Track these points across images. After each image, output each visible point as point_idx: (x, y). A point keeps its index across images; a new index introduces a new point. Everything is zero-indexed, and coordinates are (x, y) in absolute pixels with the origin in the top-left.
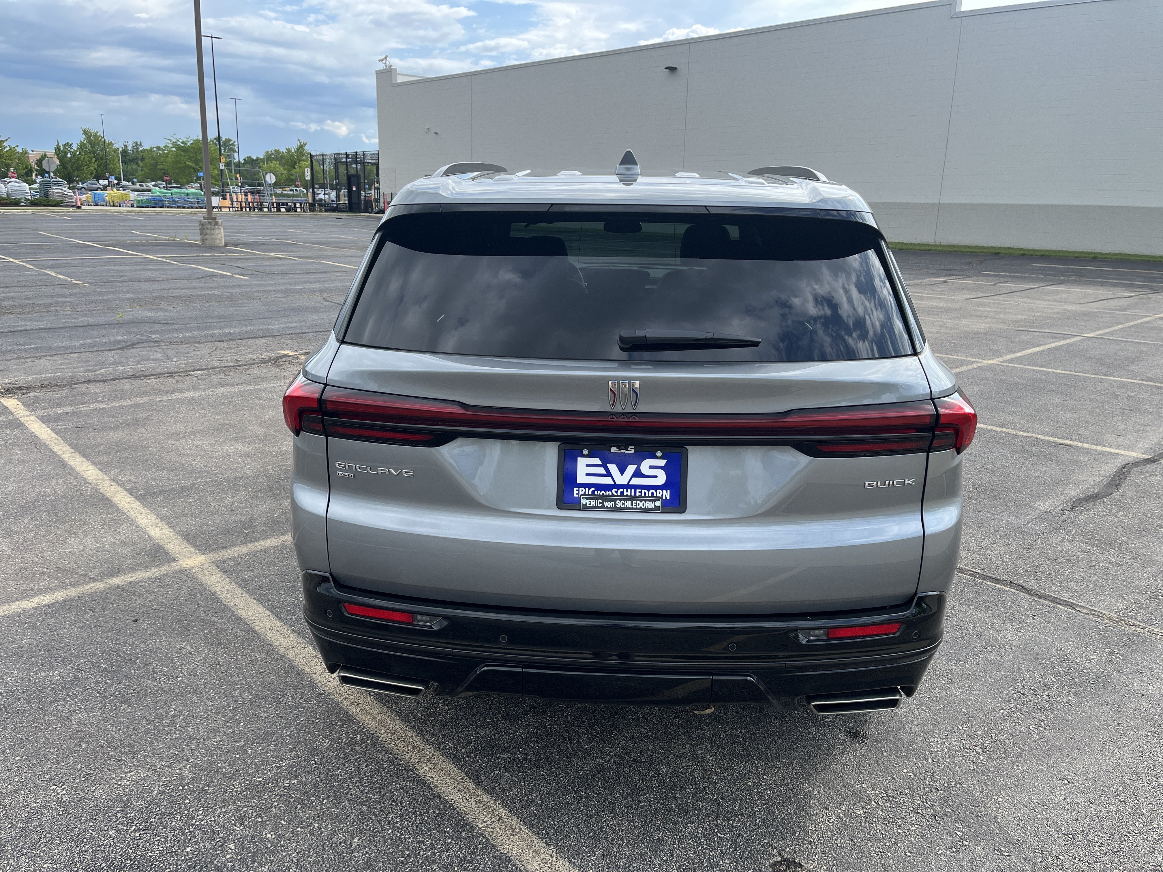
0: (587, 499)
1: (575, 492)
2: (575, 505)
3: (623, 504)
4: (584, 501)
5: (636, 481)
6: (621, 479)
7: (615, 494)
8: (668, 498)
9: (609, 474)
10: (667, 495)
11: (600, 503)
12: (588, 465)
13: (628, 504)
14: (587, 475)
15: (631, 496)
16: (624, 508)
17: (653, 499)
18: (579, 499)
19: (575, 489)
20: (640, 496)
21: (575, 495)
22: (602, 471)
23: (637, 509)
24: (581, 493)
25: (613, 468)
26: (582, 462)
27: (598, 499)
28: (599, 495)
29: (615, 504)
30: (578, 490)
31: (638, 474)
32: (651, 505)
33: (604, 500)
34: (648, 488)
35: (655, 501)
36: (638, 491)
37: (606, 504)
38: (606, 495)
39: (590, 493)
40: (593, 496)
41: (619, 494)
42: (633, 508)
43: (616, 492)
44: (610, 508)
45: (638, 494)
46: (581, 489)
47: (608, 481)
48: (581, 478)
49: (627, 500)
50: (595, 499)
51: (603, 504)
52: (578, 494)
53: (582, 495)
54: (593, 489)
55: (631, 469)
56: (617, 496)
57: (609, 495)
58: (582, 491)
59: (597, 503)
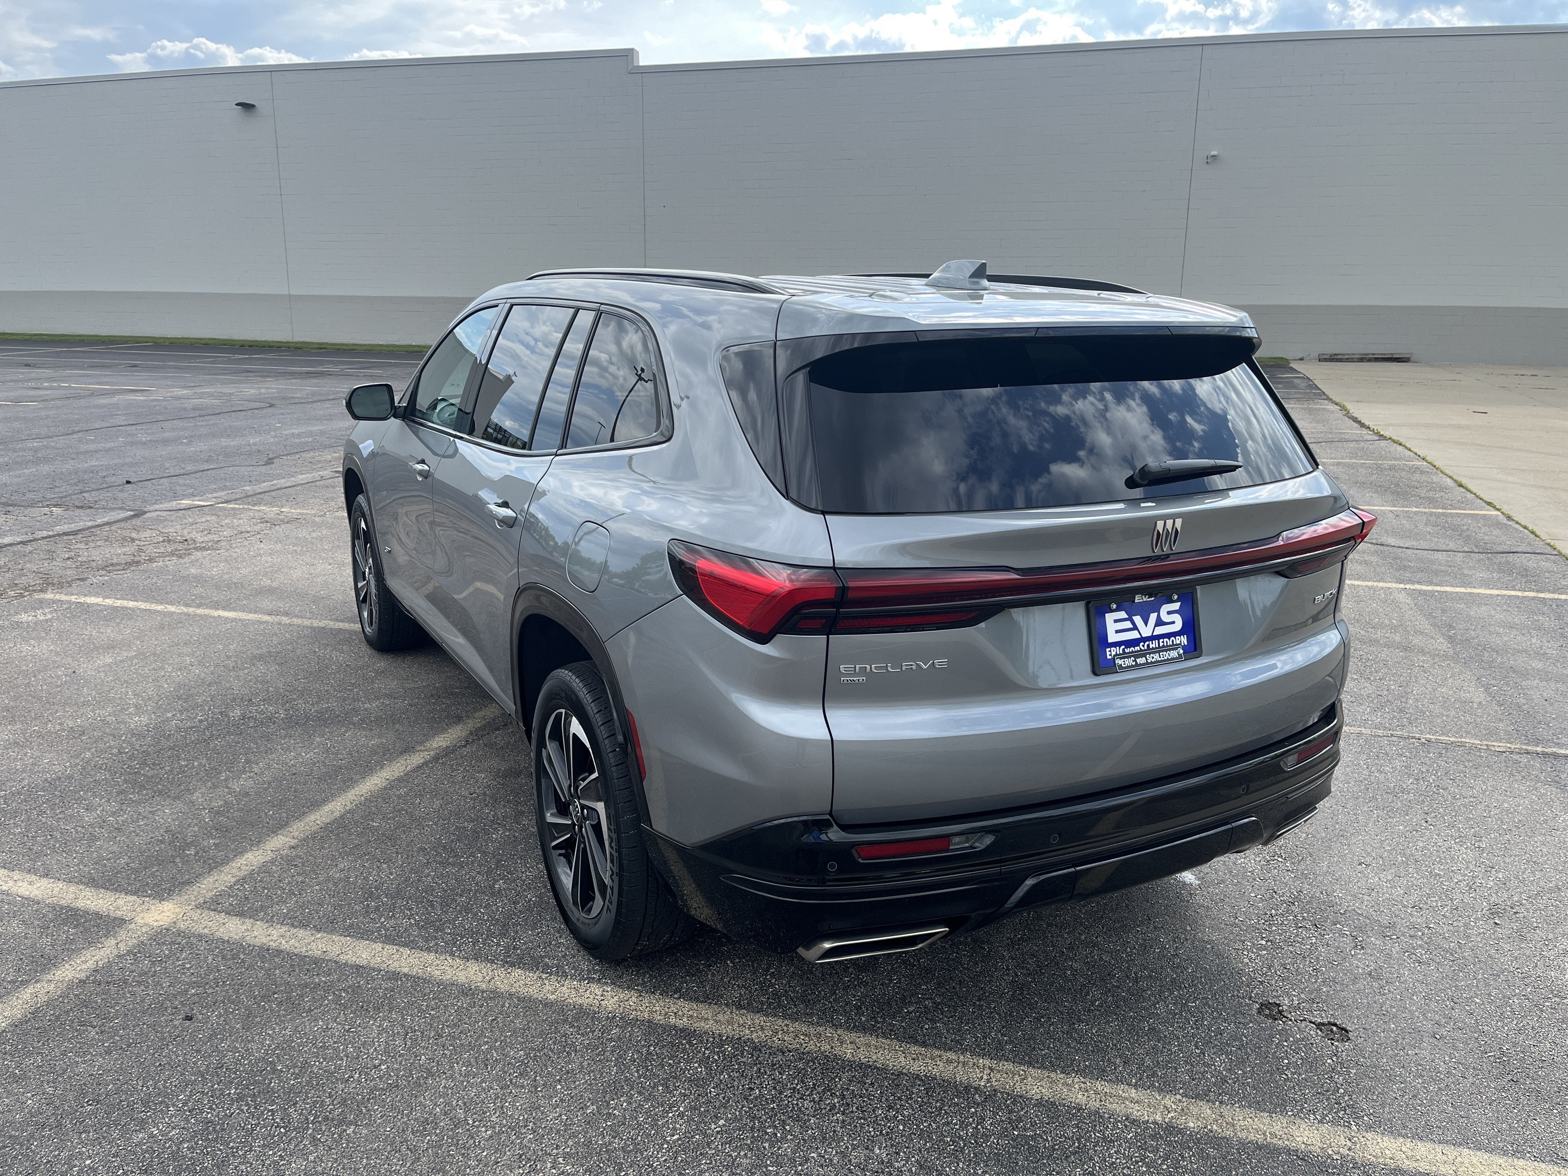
0: (1121, 658)
1: (1108, 653)
2: (1110, 668)
3: (1153, 658)
4: (1119, 662)
5: (1160, 630)
6: (1146, 632)
7: (1143, 648)
8: (1186, 644)
9: (1135, 628)
10: (1184, 640)
11: (1133, 661)
12: (1116, 621)
13: (1156, 657)
14: (1117, 632)
15: (1156, 648)
16: (1155, 662)
17: (1174, 647)
18: (1114, 659)
19: (1108, 650)
20: (1163, 645)
21: (1109, 657)
22: (1128, 625)
23: (1165, 660)
24: (1113, 653)
25: (1137, 619)
26: (1110, 618)
27: (1130, 657)
28: (1130, 653)
29: (1147, 659)
30: (1110, 651)
31: (1160, 623)
32: (1174, 654)
33: (1136, 657)
34: (1168, 635)
35: (1177, 649)
36: (1161, 640)
37: (1138, 661)
38: (1136, 652)
39: (1121, 652)
40: (1124, 656)
41: (1146, 648)
42: (1161, 661)
43: (1143, 646)
44: (1143, 664)
45: (1161, 644)
46: (1112, 649)
47: (1134, 635)
48: (1112, 638)
49: (1154, 653)
50: (1127, 657)
51: (1136, 662)
52: (1110, 655)
53: (1114, 656)
54: (1123, 647)
55: (1153, 617)
56: (1145, 650)
57: (1138, 651)
58: (1115, 650)
59: (1129, 662)
